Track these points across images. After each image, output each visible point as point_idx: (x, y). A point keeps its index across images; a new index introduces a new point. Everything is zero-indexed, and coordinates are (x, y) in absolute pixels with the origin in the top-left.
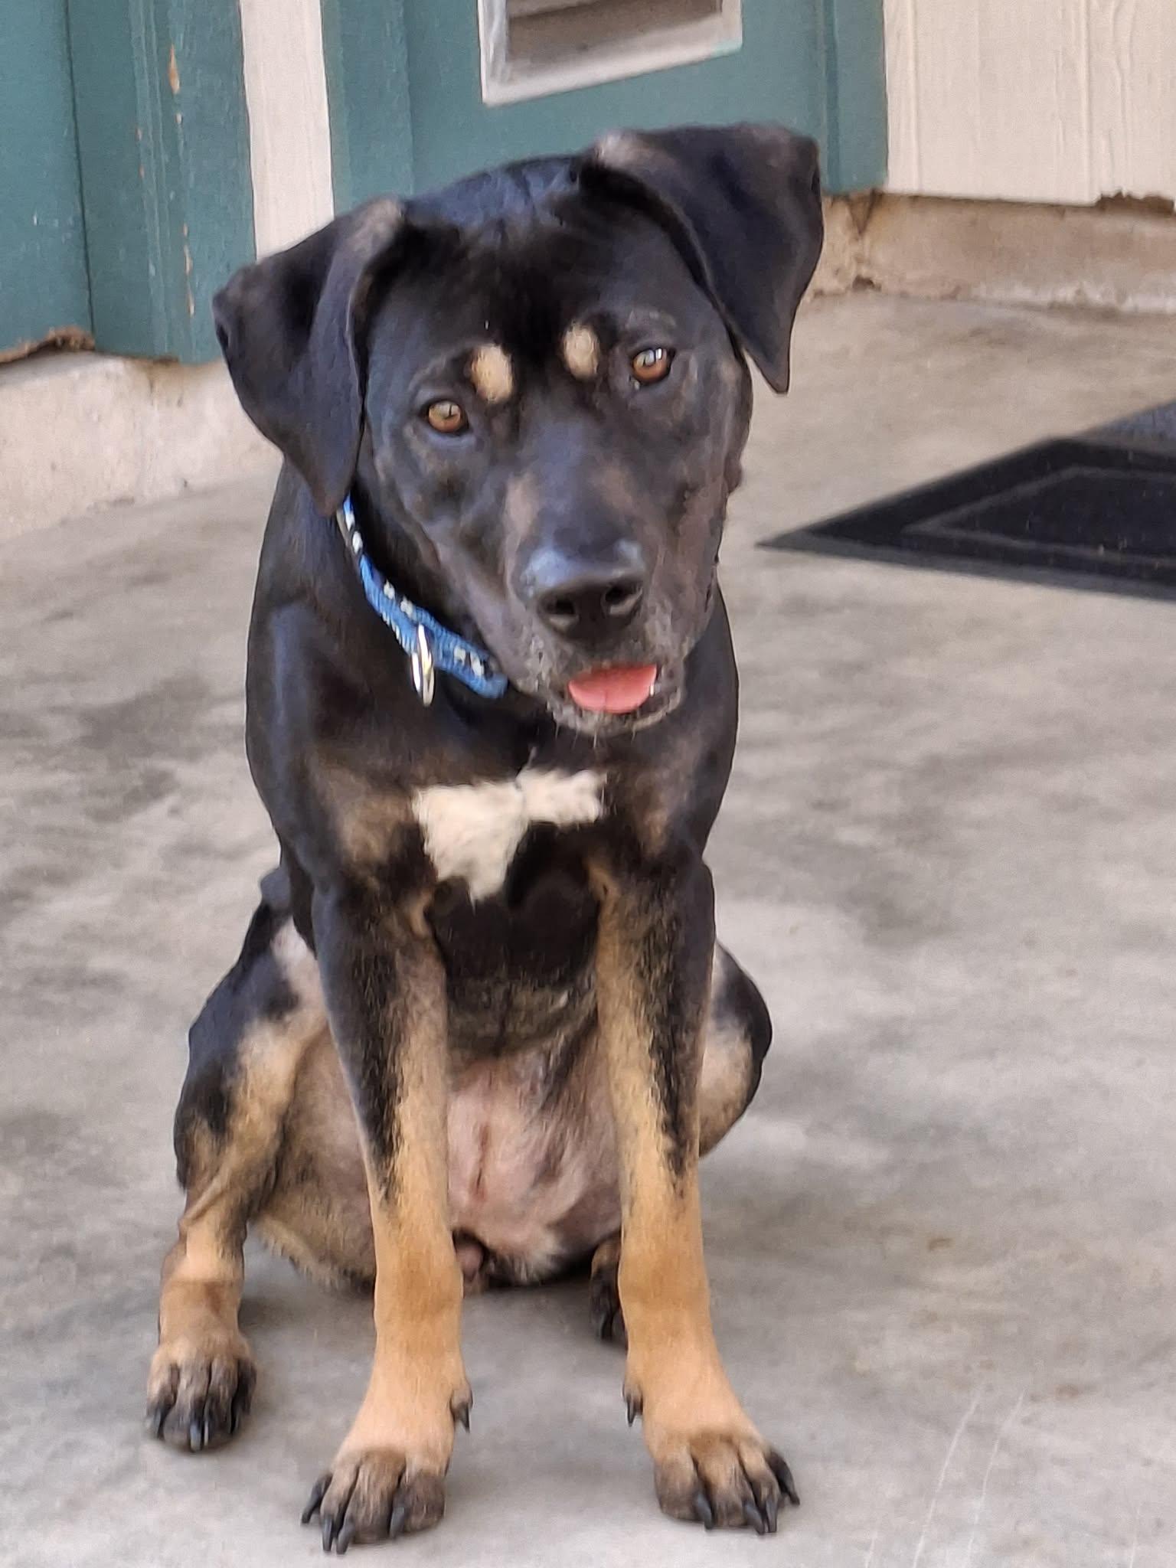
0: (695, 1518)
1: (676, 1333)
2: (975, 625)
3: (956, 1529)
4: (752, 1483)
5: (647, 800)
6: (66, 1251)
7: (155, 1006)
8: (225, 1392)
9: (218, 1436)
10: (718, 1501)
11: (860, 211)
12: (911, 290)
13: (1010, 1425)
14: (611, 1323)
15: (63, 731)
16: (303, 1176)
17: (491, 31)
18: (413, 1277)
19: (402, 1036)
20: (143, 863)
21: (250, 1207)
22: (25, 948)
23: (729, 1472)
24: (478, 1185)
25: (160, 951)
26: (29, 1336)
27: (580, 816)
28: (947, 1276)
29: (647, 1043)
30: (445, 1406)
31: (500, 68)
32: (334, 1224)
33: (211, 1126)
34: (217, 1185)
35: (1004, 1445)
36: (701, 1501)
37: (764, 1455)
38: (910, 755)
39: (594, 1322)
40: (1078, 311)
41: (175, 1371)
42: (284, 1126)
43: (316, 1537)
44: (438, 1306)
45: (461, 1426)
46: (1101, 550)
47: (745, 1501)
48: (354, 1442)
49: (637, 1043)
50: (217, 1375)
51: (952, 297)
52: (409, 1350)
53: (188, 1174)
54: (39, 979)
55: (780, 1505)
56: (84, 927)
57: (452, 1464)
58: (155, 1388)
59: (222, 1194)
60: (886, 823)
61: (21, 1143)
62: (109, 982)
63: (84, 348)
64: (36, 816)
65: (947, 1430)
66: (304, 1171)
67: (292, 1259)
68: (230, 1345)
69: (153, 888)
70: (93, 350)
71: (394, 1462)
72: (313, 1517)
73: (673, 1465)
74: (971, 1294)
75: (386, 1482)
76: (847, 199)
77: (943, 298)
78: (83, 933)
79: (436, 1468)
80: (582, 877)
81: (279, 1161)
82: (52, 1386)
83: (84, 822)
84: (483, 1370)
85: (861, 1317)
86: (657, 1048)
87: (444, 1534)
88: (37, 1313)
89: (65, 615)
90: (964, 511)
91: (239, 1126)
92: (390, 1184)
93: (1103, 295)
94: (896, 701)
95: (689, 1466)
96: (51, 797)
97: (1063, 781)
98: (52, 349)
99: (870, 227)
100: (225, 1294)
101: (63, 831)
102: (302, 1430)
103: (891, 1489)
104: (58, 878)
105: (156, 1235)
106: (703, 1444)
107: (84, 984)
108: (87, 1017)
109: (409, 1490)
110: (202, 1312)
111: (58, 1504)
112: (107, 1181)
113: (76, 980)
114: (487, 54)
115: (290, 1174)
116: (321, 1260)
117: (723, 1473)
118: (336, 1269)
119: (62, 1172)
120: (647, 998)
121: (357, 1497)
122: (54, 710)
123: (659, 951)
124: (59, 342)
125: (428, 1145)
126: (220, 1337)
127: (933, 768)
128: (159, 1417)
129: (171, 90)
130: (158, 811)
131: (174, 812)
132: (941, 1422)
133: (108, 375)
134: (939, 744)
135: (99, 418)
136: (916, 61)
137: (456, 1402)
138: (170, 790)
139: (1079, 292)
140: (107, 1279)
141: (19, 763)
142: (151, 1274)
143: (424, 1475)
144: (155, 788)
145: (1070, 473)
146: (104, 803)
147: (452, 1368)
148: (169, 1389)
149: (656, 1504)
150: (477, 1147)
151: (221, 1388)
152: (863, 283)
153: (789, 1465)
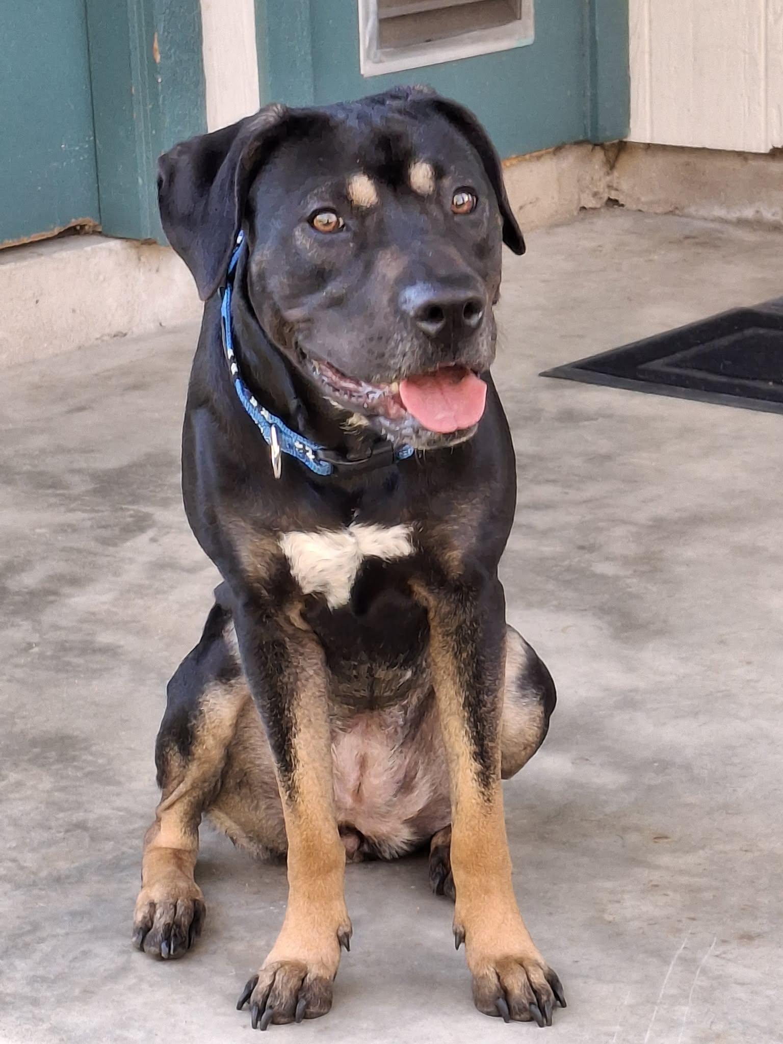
0: (498, 1014)
1: (487, 891)
2: (686, 432)
3: (672, 1025)
4: (535, 992)
5: (444, 543)
6: (81, 826)
7: (140, 667)
8: (185, 921)
9: (180, 950)
10: (513, 1003)
11: (611, 154)
12: (645, 209)
13: (706, 959)
14: (443, 883)
15: (80, 485)
16: (240, 785)
17: (367, 28)
18: (311, 851)
19: (295, 693)
20: (133, 574)
21: (204, 803)
22: (56, 627)
23: (520, 984)
24: (358, 793)
25: (143, 632)
26: (58, 880)
27: (398, 553)
28: (665, 860)
29: (462, 700)
30: (334, 934)
31: (372, 53)
32: (259, 816)
33: (180, 749)
34: (182, 788)
35: (704, 972)
36: (501, 1002)
37: (544, 974)
38: (643, 516)
39: (432, 882)
40: (756, 224)
41: (153, 905)
42: (228, 752)
43: (247, 1018)
44: (327, 869)
45: (344, 949)
46: (771, 383)
47: (531, 1003)
48: (274, 956)
49: (455, 701)
50: (180, 911)
51: (671, 213)
52: (310, 898)
53: (163, 778)
54: (63, 647)
55: (554, 1007)
56: (93, 614)
57: (338, 973)
58: (139, 917)
59: (186, 792)
60: (626, 561)
61: (53, 754)
62: (110, 651)
63: (95, 233)
64: (62, 540)
65: (666, 961)
66: (241, 781)
67: (232, 838)
68: (189, 891)
69: (139, 590)
70: (100, 233)
71: (300, 970)
72: (245, 1005)
73: (483, 977)
74: (682, 872)
75: (294, 983)
76: (602, 145)
77: (666, 214)
78: (92, 618)
79: (326, 974)
80: (408, 592)
81: (224, 774)
82: (73, 914)
83: (92, 545)
84: (358, 912)
85: (609, 885)
86: (467, 704)
87: (331, 1019)
88: (63, 866)
89: (81, 409)
90: (679, 356)
91: (198, 751)
92: (292, 789)
93: (773, 215)
94: (633, 481)
95: (494, 980)
96: (73, 529)
97: (744, 536)
98: (74, 232)
99: (618, 165)
100: (185, 857)
101: (79, 551)
102: (239, 947)
103: (628, 1000)
104: (75, 582)
105: (142, 817)
106: (504, 964)
107: (94, 651)
108: (96, 673)
109: (309, 989)
110: (171, 868)
111: (77, 992)
112: (109, 781)
113: (88, 648)
114: (364, 44)
115: (231, 783)
116: (251, 839)
117: (516, 984)
118: (261, 846)
119: (79, 774)
120: (460, 672)
121: (274, 991)
122: (73, 471)
123: (465, 641)
124: (78, 228)
125: (317, 765)
126: (182, 884)
127: (658, 525)
128: (141, 937)
129: (155, 60)
130: (142, 540)
131: (153, 540)
132: (661, 955)
133: (110, 250)
134: (662, 510)
135: (104, 280)
136: (651, 55)
137: (340, 933)
138: (150, 526)
139: (757, 212)
140: (109, 845)
141: (50, 505)
142: (137, 842)
143: (318, 979)
144: (141, 524)
145: (749, 332)
146: (106, 533)
147: (338, 910)
148: (149, 918)
149: (473, 1003)
150: (358, 768)
151: (183, 919)
152: (613, 203)
153: (560, 980)
